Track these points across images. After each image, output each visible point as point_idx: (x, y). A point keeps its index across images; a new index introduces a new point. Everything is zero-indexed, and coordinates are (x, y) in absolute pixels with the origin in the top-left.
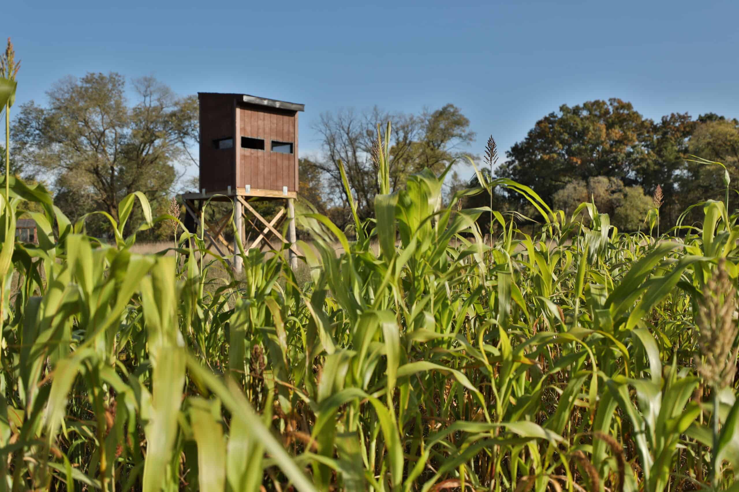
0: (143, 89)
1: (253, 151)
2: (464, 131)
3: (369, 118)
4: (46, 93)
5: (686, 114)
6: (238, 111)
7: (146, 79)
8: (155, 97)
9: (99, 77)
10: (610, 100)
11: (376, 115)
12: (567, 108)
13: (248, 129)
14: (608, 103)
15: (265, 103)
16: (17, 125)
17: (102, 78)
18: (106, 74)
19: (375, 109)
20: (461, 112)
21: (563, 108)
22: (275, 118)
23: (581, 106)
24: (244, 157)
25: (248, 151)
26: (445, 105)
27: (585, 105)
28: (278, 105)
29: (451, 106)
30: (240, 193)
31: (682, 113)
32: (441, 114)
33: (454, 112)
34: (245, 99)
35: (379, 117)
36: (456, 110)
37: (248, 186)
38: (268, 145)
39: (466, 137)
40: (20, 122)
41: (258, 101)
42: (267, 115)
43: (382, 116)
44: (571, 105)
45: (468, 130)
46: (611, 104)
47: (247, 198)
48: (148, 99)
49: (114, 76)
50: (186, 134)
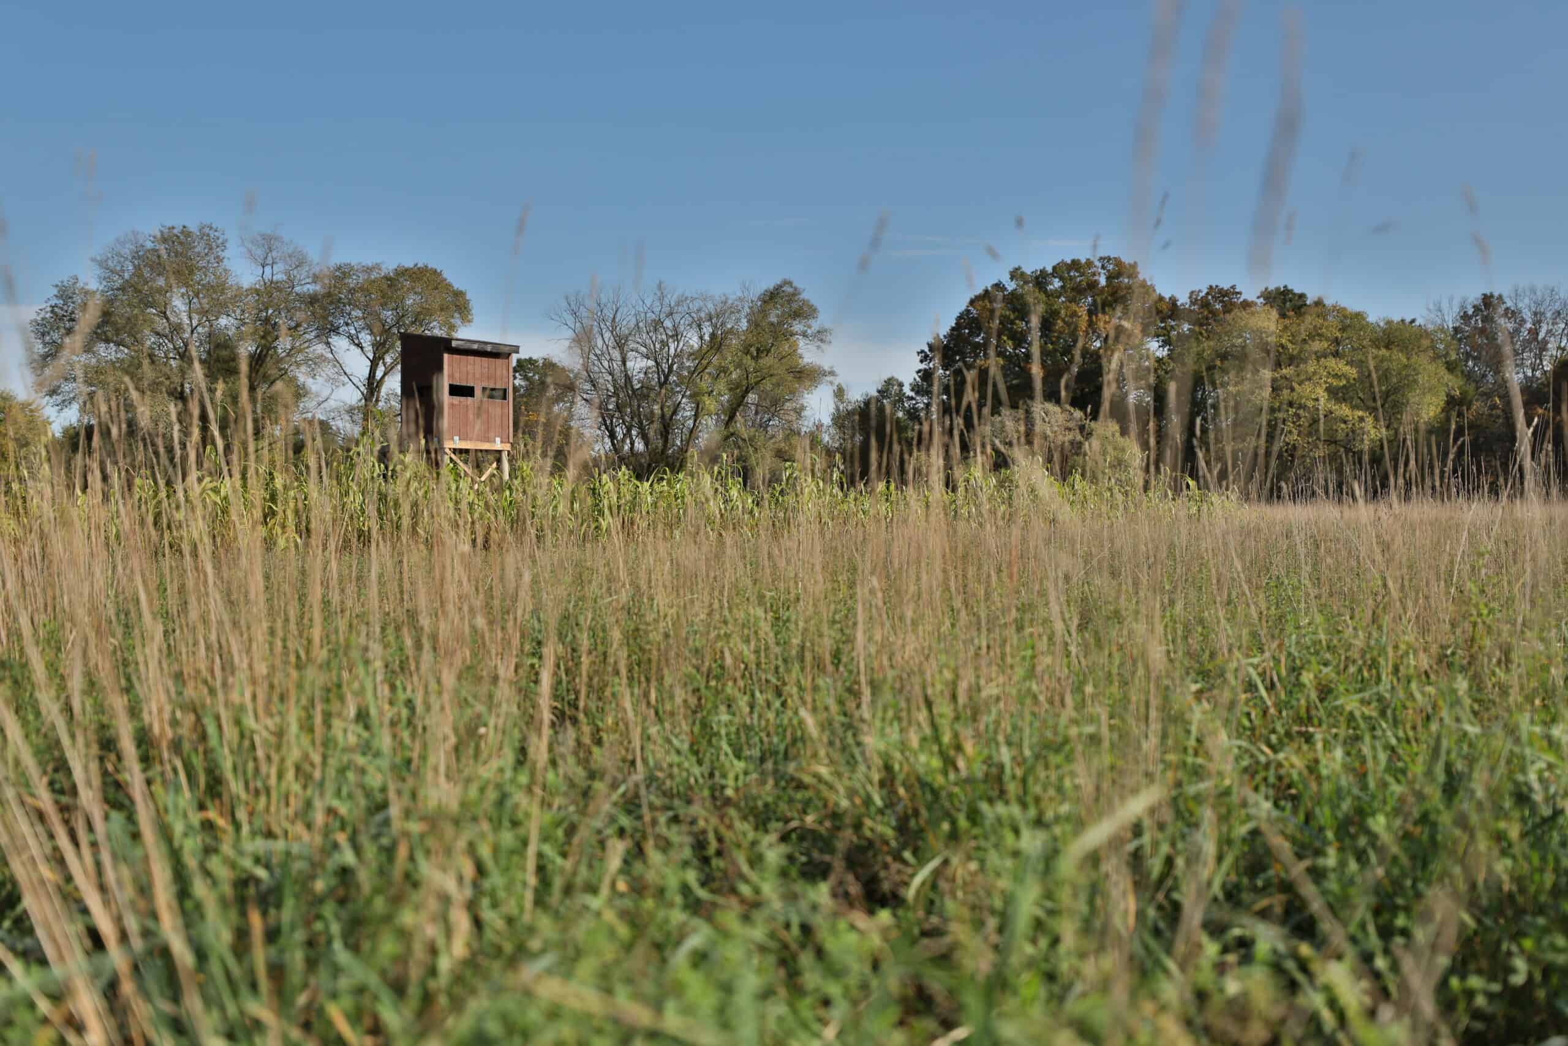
0: (259, 252)
1: (462, 399)
2: (810, 327)
3: (648, 302)
4: (93, 260)
5: (1233, 287)
6: (446, 356)
7: (264, 237)
8: (279, 267)
9: (182, 232)
10: (1101, 259)
11: (661, 299)
12: (1023, 274)
13: (457, 375)
14: (1099, 264)
15: (475, 347)
16: (48, 315)
17: (187, 234)
18: (193, 228)
19: (659, 287)
20: (804, 296)
21: (1016, 274)
22: (485, 361)
23: (1049, 270)
24: (452, 405)
25: (456, 400)
26: (778, 281)
27: (1054, 268)
28: (489, 348)
29: (790, 283)
30: (448, 445)
31: (1226, 286)
32: (772, 297)
33: (794, 295)
34: (454, 344)
35: (666, 301)
36: (796, 292)
37: (456, 438)
38: (478, 392)
39: (814, 336)
40: (52, 312)
41: (467, 346)
42: (478, 359)
43: (672, 299)
44: (1030, 268)
45: (815, 325)
46: (1103, 267)
47: (454, 451)
48: (268, 269)
49: (207, 230)
50: (335, 330)
